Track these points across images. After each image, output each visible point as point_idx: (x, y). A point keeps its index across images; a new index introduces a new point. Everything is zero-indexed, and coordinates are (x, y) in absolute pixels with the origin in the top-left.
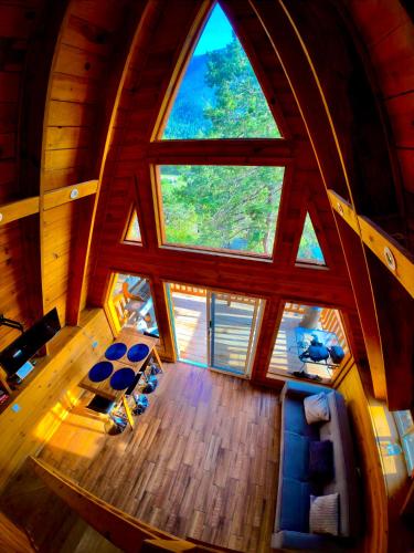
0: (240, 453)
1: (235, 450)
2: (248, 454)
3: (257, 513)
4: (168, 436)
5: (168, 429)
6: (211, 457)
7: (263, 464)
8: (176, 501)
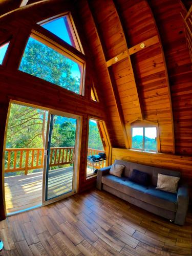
0: (117, 221)
1: (113, 223)
2: (120, 217)
3: (161, 228)
7: (129, 213)
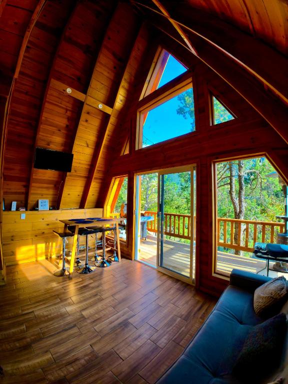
4: (88, 291)
5: (93, 288)
6: (111, 323)
8: (43, 333)
